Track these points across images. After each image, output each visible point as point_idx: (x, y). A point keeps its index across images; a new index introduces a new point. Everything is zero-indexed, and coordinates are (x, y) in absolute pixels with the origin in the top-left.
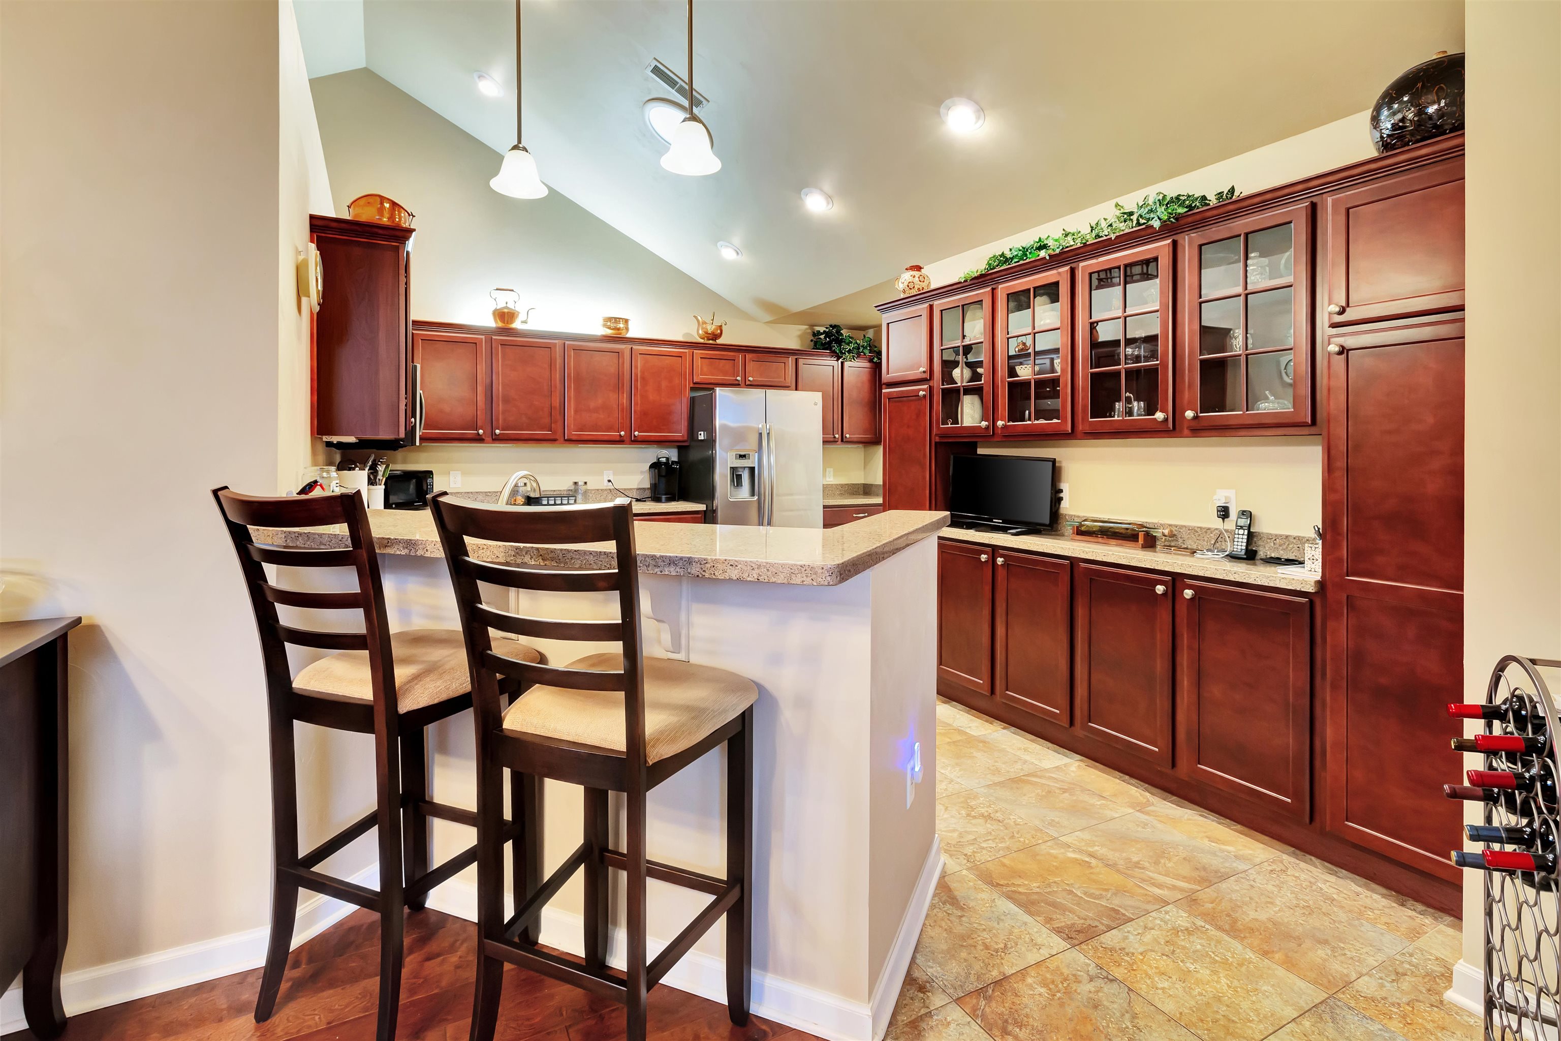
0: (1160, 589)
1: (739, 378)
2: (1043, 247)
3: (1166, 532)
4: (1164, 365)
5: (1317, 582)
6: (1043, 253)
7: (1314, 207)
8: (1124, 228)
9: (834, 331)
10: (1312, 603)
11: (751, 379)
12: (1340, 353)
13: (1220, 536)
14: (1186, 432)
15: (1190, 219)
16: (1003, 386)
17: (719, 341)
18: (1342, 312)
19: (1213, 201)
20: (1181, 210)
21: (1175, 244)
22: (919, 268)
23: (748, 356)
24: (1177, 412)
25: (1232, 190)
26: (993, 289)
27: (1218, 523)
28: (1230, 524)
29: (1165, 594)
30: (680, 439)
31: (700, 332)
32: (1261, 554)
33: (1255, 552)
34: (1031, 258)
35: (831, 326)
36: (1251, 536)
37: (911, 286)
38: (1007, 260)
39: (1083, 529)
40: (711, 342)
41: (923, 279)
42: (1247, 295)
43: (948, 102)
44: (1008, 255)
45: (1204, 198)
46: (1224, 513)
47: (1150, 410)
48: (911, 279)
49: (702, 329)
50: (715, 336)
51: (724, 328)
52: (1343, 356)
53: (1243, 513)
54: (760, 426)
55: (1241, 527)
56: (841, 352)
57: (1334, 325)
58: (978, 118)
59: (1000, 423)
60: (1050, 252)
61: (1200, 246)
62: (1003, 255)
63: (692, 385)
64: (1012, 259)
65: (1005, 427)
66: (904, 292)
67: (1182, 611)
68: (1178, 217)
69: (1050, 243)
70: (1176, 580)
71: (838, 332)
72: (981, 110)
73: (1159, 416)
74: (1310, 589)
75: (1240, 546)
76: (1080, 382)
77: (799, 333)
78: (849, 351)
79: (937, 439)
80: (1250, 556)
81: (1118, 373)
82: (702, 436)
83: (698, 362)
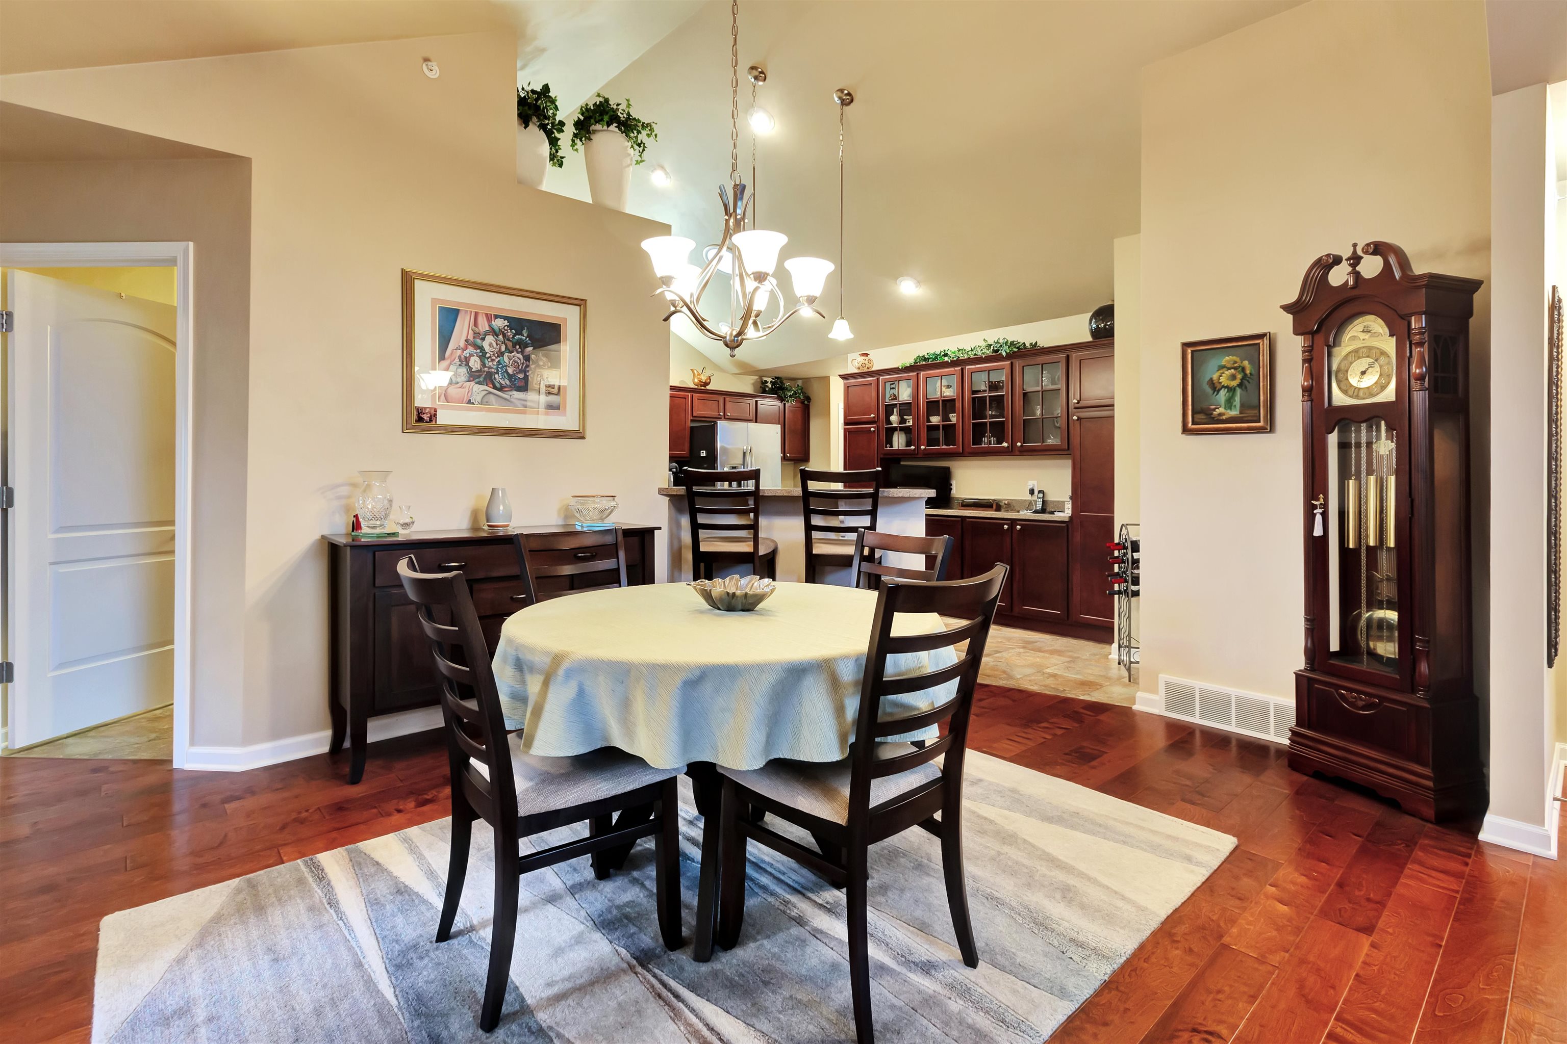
0: (1006, 527)
1: (722, 414)
2: (946, 355)
3: (1006, 502)
4: (1007, 419)
5: (1070, 517)
6: (946, 359)
7: (1068, 357)
8: (989, 352)
9: (778, 381)
10: (1067, 526)
11: (729, 414)
12: (1077, 420)
13: (1030, 503)
14: (1017, 453)
15: (1019, 354)
16: (924, 427)
17: (708, 387)
18: (1078, 402)
19: (1028, 345)
20: (1015, 350)
21: (1012, 363)
22: (867, 355)
23: (728, 399)
24: (1013, 444)
25: (1036, 343)
26: (918, 374)
27: (1029, 497)
28: (1035, 498)
29: (1008, 529)
30: (685, 456)
31: (696, 380)
32: (1048, 510)
33: (1045, 509)
34: (939, 360)
35: (776, 377)
36: (1044, 501)
37: (864, 365)
38: (925, 359)
39: (964, 503)
40: (703, 388)
41: (870, 361)
42: (1042, 392)
43: (901, 278)
44: (927, 356)
45: (1024, 343)
46: (1032, 492)
47: (999, 442)
48: (864, 362)
49: (698, 378)
50: (706, 384)
51: (712, 378)
52: (1079, 422)
53: (1039, 492)
54: (745, 448)
55: (1040, 498)
56: (785, 397)
57: (1076, 408)
58: (917, 287)
59: (923, 447)
60: (951, 359)
61: (1023, 367)
62: (924, 356)
63: (692, 418)
64: (929, 359)
65: (925, 449)
66: (859, 368)
67: (1015, 536)
68: (1014, 352)
69: (949, 353)
70: (1013, 522)
71: (782, 382)
72: (919, 283)
73: (1005, 444)
74: (1067, 520)
75: (1039, 506)
76: (966, 427)
77: (752, 381)
78: (790, 396)
79: (882, 456)
80: (1043, 511)
81: (986, 423)
82: (703, 454)
83: (696, 402)
